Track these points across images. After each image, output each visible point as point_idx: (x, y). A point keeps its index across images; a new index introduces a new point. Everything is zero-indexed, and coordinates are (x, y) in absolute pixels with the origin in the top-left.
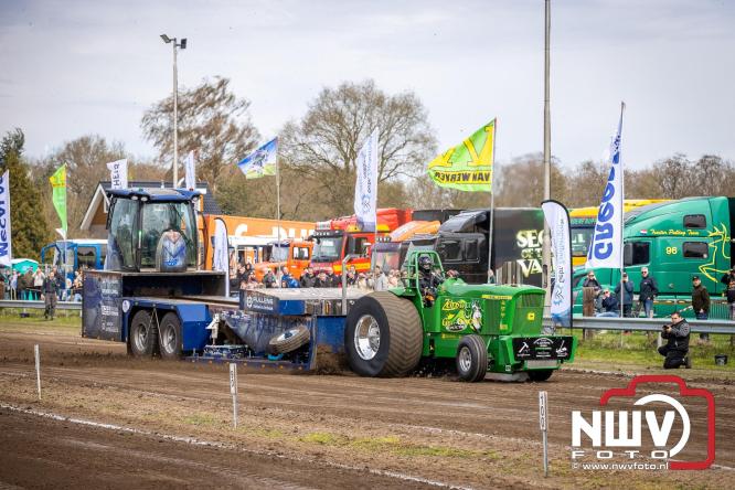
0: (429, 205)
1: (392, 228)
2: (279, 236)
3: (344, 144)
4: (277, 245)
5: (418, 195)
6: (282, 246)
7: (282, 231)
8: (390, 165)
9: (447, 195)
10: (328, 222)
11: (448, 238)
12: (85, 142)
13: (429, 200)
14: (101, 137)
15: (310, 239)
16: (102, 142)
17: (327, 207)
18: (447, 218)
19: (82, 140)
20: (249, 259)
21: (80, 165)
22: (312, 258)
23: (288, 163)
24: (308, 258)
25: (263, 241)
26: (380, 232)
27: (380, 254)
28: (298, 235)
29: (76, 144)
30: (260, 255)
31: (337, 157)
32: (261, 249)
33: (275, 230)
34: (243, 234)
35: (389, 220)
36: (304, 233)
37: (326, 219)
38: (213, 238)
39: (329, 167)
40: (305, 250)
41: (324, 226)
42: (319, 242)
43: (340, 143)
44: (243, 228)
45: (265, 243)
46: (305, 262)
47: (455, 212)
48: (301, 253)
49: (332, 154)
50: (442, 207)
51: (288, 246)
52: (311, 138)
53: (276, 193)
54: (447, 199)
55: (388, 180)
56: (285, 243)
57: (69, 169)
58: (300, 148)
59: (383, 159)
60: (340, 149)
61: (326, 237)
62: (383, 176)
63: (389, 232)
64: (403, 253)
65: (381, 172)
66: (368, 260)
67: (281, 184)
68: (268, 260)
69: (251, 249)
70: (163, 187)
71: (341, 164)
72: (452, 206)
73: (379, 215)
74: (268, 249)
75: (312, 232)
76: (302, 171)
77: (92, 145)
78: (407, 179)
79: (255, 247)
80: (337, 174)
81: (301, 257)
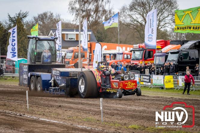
0: (177, 39)
1: (162, 47)
2: (119, 50)
3: (145, 15)
4: (118, 54)
5: (172, 35)
6: (120, 54)
7: (120, 48)
8: (162, 23)
9: (184, 35)
10: (138, 45)
11: (184, 51)
12: (45, 14)
13: (177, 37)
14: (51, 12)
15: (131, 51)
16: (52, 14)
17: (137, 39)
18: (183, 44)
19: (44, 14)
20: (108, 59)
21: (44, 23)
22: (132, 59)
23: (123, 22)
24: (130, 59)
25: (113, 52)
26: (158, 49)
27: (157, 57)
28: (126, 50)
29: (42, 15)
30: (112, 57)
31: (142, 20)
32: (112, 55)
33: (118, 48)
34: (105, 49)
35: (161, 44)
36: (129, 49)
37: (137, 44)
38: (94, 51)
39: (139, 24)
40: (129, 56)
41: (136, 46)
42: (134, 53)
43: (143, 15)
44: (105, 47)
45: (114, 53)
46: (129, 60)
47: (187, 41)
48: (127, 57)
49: (140, 19)
50: (182, 40)
51: (122, 54)
52: (132, 13)
53: (118, 34)
54: (183, 37)
55: (161, 29)
56: (121, 53)
57: (39, 24)
58: (128, 16)
59: (160, 21)
60: (143, 17)
61: (137, 50)
62: (160, 27)
63: (161, 49)
64: (166, 57)
65: (159, 26)
66: (153, 60)
67: (120, 30)
68: (115, 59)
69: (108, 55)
70: (75, 31)
71: (144, 23)
72: (185, 39)
73: (157, 42)
74: (115, 55)
75: (131, 49)
76: (128, 25)
77: (48, 15)
78: (169, 29)
79: (110, 54)
80: (142, 26)
81: (127, 58)
